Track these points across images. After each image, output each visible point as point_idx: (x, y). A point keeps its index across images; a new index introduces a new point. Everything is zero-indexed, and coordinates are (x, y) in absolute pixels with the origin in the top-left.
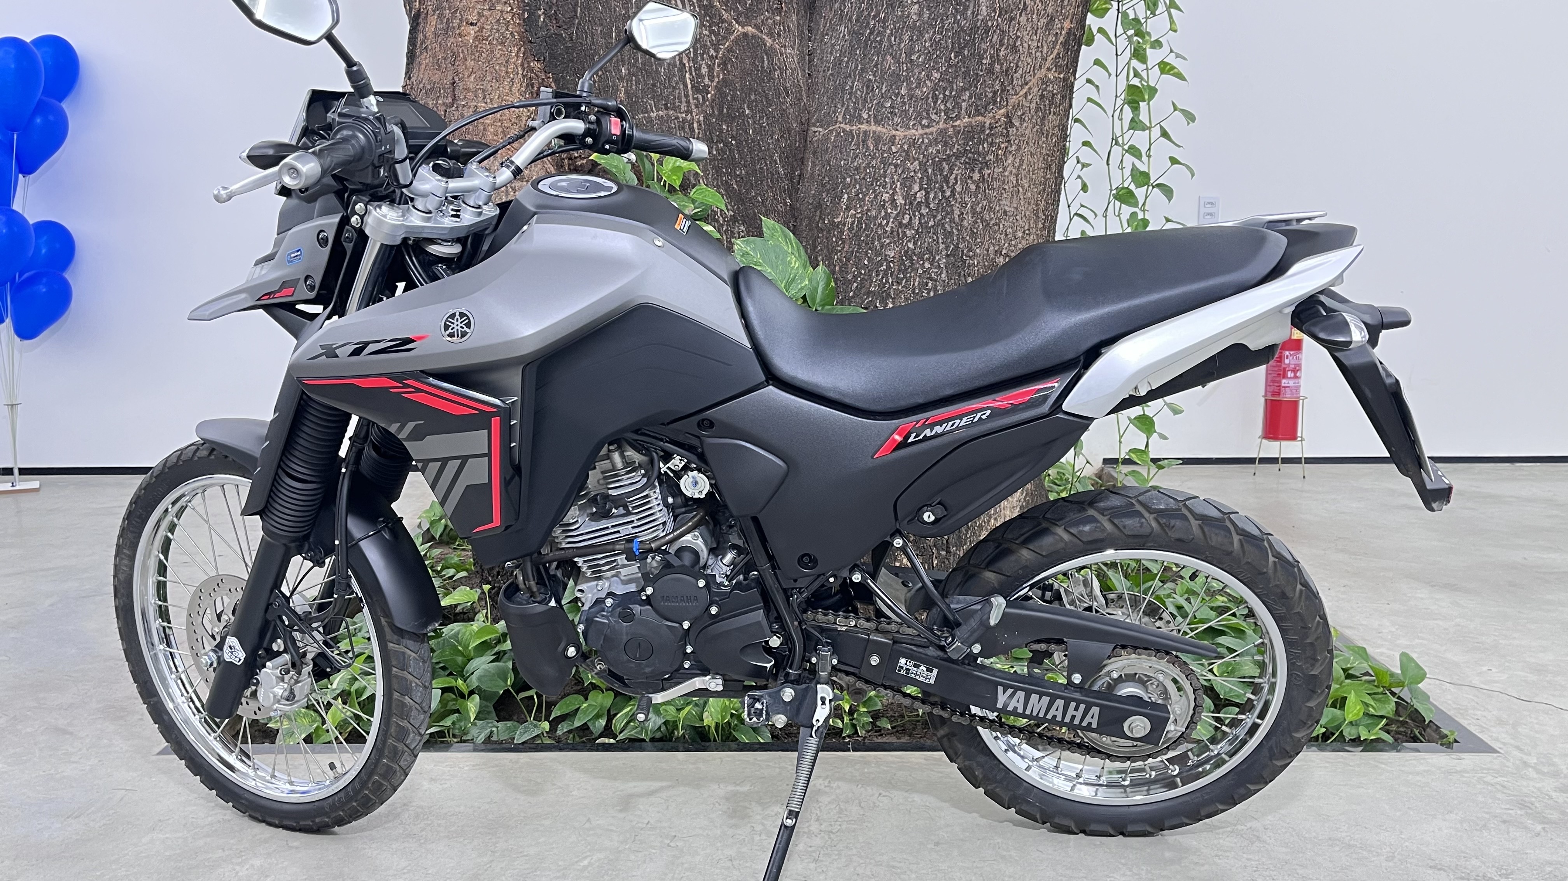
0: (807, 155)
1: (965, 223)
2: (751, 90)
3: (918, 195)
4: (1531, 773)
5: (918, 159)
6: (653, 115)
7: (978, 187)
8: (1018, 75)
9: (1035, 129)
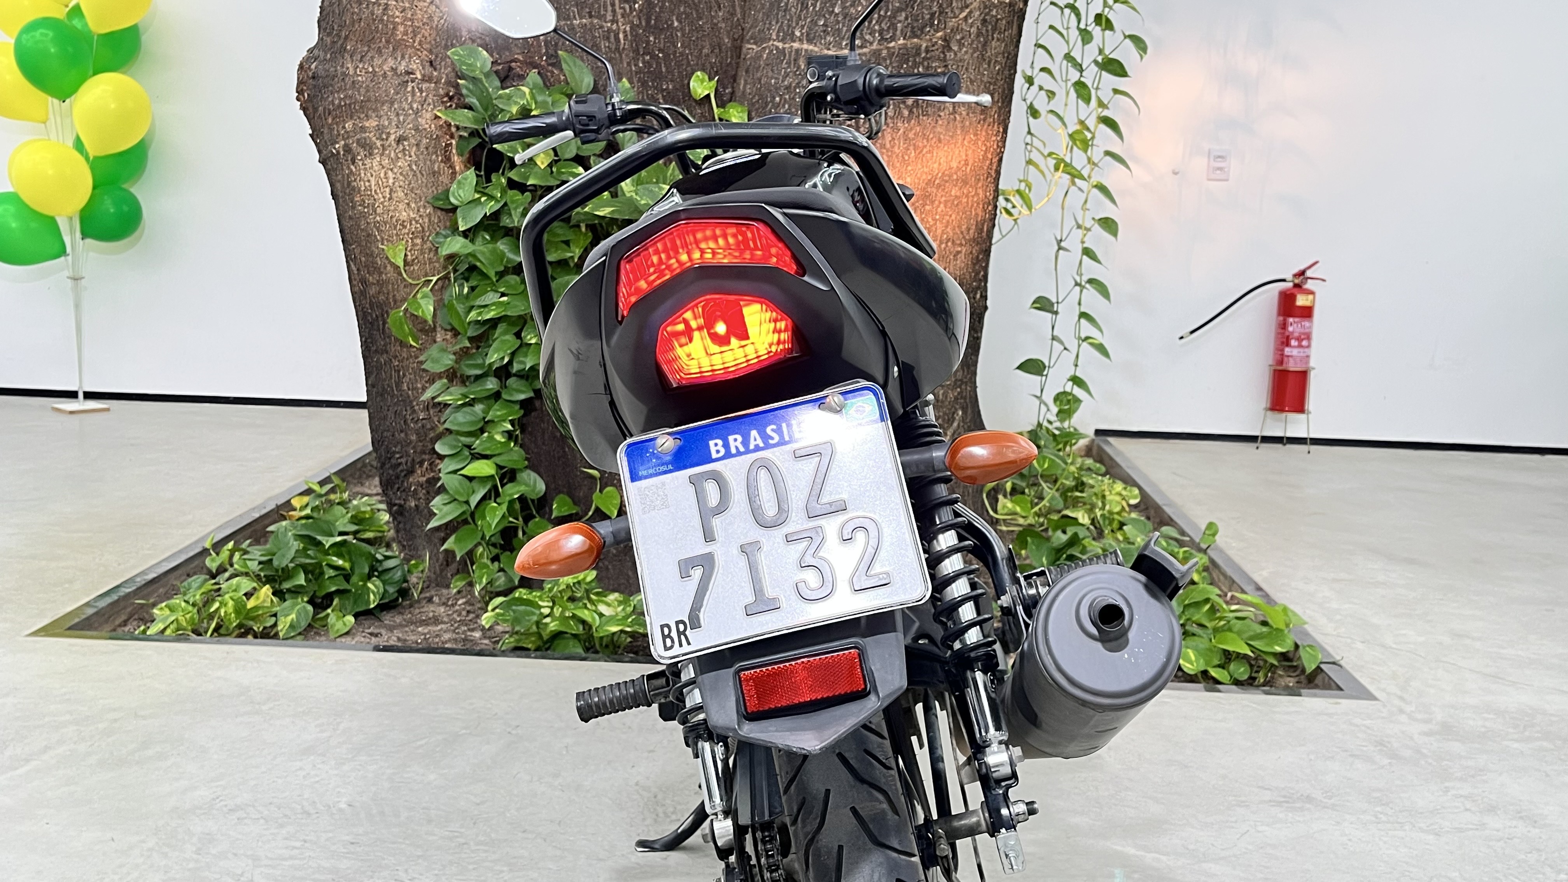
0: (740, 74)
4: (1403, 718)
9: (975, 55)
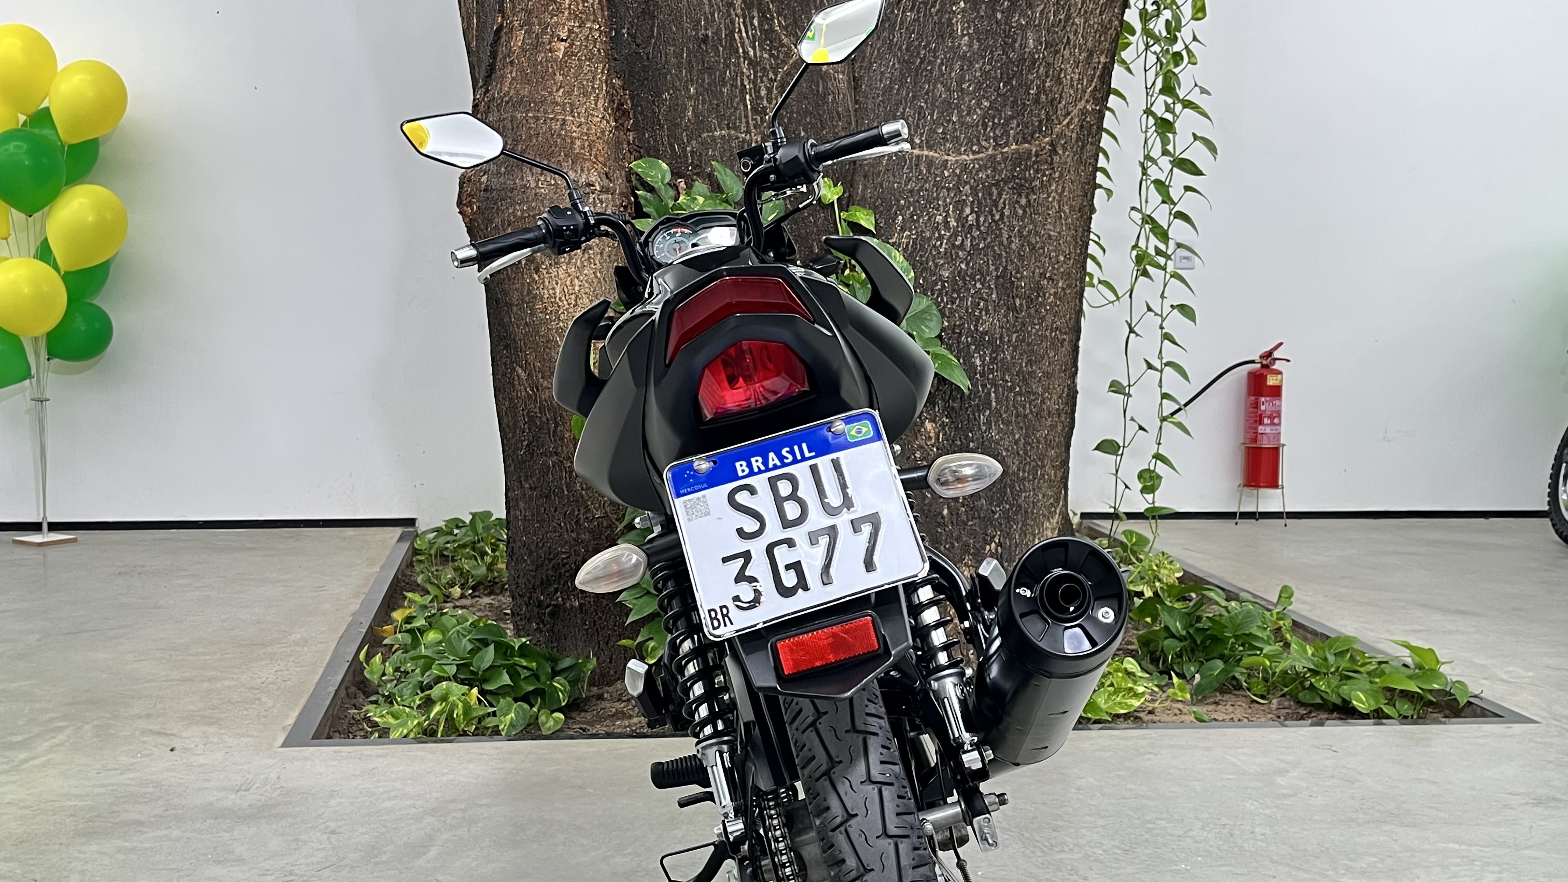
1: (1013, 246)
2: (807, 113)
3: (970, 218)
5: (969, 183)
6: (717, 134)
7: (1025, 212)
8: (1061, 106)
9: (1075, 158)
